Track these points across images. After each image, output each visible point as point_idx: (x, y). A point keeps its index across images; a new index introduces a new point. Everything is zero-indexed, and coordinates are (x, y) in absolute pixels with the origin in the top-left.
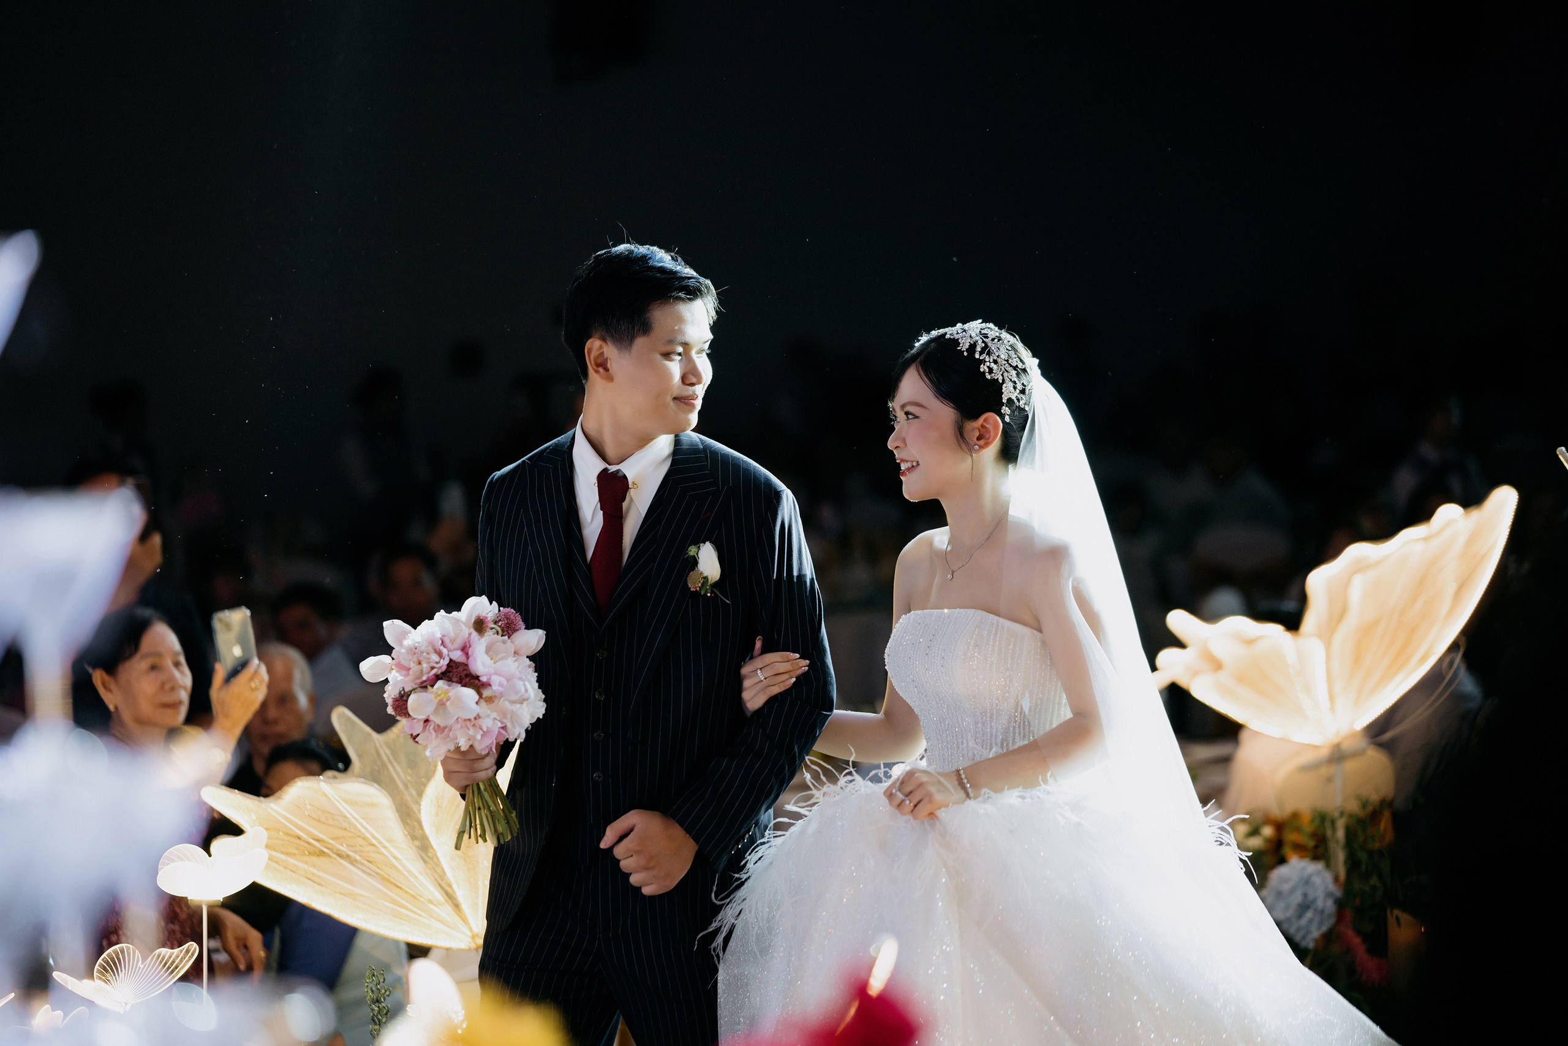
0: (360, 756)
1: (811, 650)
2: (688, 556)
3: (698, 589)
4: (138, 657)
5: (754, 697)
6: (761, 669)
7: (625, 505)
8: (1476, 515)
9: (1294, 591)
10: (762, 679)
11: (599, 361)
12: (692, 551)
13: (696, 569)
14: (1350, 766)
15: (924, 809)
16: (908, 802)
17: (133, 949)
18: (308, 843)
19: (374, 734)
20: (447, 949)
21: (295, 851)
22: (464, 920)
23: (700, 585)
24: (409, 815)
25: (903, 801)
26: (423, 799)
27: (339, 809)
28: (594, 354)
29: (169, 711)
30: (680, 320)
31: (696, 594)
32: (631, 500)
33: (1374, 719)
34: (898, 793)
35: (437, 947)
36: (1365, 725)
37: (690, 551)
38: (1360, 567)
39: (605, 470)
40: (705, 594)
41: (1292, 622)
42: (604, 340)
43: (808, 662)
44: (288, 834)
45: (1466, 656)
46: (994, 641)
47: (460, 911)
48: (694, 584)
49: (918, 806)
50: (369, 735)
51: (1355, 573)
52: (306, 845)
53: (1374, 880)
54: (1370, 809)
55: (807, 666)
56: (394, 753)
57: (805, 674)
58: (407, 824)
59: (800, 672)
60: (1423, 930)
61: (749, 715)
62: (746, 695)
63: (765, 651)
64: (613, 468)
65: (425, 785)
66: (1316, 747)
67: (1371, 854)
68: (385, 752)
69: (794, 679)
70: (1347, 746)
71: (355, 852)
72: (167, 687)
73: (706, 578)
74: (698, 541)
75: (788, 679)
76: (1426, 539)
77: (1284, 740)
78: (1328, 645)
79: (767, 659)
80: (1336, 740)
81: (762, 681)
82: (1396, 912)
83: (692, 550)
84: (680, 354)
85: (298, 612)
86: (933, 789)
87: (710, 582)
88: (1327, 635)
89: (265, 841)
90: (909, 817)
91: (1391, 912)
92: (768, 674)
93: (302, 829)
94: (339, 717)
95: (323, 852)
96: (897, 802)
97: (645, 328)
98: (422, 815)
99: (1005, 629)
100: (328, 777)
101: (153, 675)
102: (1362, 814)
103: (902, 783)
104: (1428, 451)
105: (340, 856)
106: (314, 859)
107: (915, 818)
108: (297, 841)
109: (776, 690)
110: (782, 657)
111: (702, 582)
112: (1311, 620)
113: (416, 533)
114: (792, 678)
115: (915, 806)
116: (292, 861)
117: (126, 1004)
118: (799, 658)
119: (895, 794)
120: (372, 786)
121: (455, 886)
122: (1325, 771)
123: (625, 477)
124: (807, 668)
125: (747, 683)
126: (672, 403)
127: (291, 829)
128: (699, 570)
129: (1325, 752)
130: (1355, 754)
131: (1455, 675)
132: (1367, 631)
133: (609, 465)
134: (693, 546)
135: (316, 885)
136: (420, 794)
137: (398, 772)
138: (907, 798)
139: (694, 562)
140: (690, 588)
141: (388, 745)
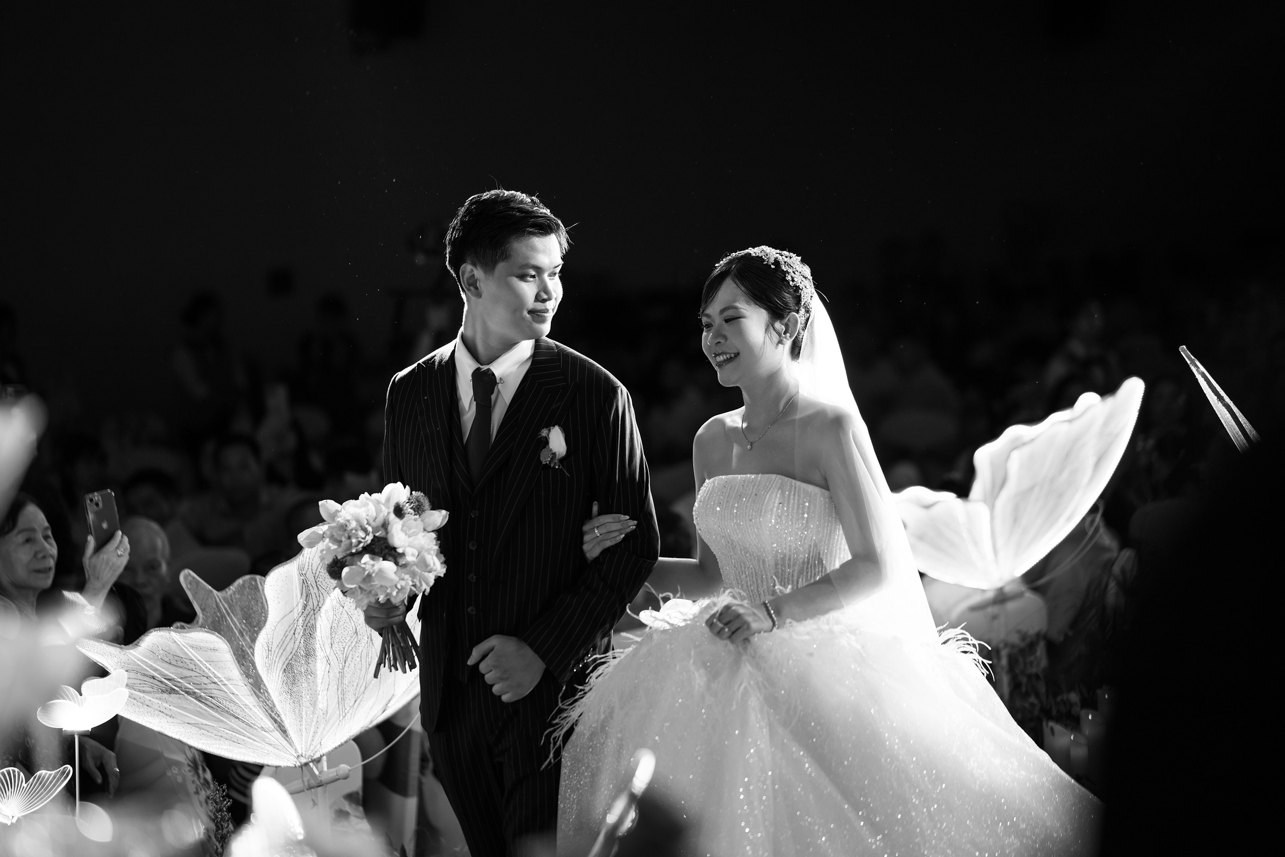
0: (203, 610)
1: (639, 512)
2: (541, 437)
3: (548, 462)
4: (15, 531)
5: (592, 548)
6: (597, 527)
7: (493, 397)
8: (1111, 401)
9: (962, 463)
10: (598, 535)
11: (471, 281)
12: (544, 433)
13: (547, 447)
14: (1011, 606)
15: (740, 636)
16: (727, 630)
17: (18, 772)
18: (161, 682)
19: (215, 592)
20: (277, 767)
21: (151, 690)
22: (291, 744)
23: (549, 459)
24: (244, 657)
25: (722, 629)
26: (256, 645)
27: (186, 654)
28: (466, 276)
29: (41, 576)
30: (534, 249)
31: (547, 466)
32: (499, 392)
33: (1031, 567)
34: (718, 623)
35: (268, 766)
36: (1024, 572)
37: (543, 432)
38: (1017, 445)
39: (478, 369)
40: (554, 466)
41: (963, 490)
42: (474, 265)
43: (636, 522)
44: (144, 675)
45: (1104, 515)
46: (794, 500)
47: (287, 736)
48: (545, 459)
49: (736, 634)
50: (211, 591)
51: (1013, 450)
52: (159, 684)
53: (1032, 699)
54: (1028, 640)
55: (634, 525)
56: (230, 606)
57: (633, 532)
58: (243, 665)
59: (628, 530)
60: (1072, 738)
61: (589, 562)
62: (586, 547)
63: (601, 513)
64: (485, 368)
65: (257, 633)
66: (983, 591)
67: (1030, 677)
68: (223, 606)
69: (623, 535)
70: (1008, 589)
71: (200, 689)
72: (40, 556)
73: (554, 454)
74: (549, 425)
75: (618, 536)
76: (1070, 421)
77: (957, 585)
78: (992, 508)
79: (601, 520)
80: (999, 584)
81: (598, 537)
82: (1051, 724)
83: (544, 431)
84: (533, 277)
85: (145, 492)
86: (749, 619)
87: (557, 458)
88: (991, 499)
89: (126, 681)
90: (728, 642)
91: (1047, 725)
92: (603, 531)
93: (156, 670)
94: (186, 578)
95: (174, 690)
96: (717, 630)
97: (505, 256)
98: (255, 658)
99: (802, 490)
100: (177, 628)
101: (28, 546)
102: (1022, 645)
103: (721, 614)
104: (1077, 348)
105: (187, 693)
106: (165, 696)
107: (732, 642)
108: (152, 680)
109: (608, 544)
110: (614, 518)
111: (551, 457)
112: (978, 488)
113: (242, 425)
114: (621, 534)
115: (733, 633)
116: (147, 697)
117: (13, 817)
118: (629, 519)
119: (716, 623)
120: (214, 634)
121: (283, 716)
122: (991, 610)
123: (493, 374)
124: (634, 527)
125: (587, 538)
126: (528, 316)
127: (147, 670)
128: (549, 448)
129: (990, 595)
130: (1017, 596)
131: (1096, 530)
132: (1023, 495)
133: (482, 365)
134: (545, 429)
135: (168, 717)
136: (254, 640)
137: (235, 622)
138: (725, 627)
139: (545, 442)
140: (542, 462)
141: (225, 599)
